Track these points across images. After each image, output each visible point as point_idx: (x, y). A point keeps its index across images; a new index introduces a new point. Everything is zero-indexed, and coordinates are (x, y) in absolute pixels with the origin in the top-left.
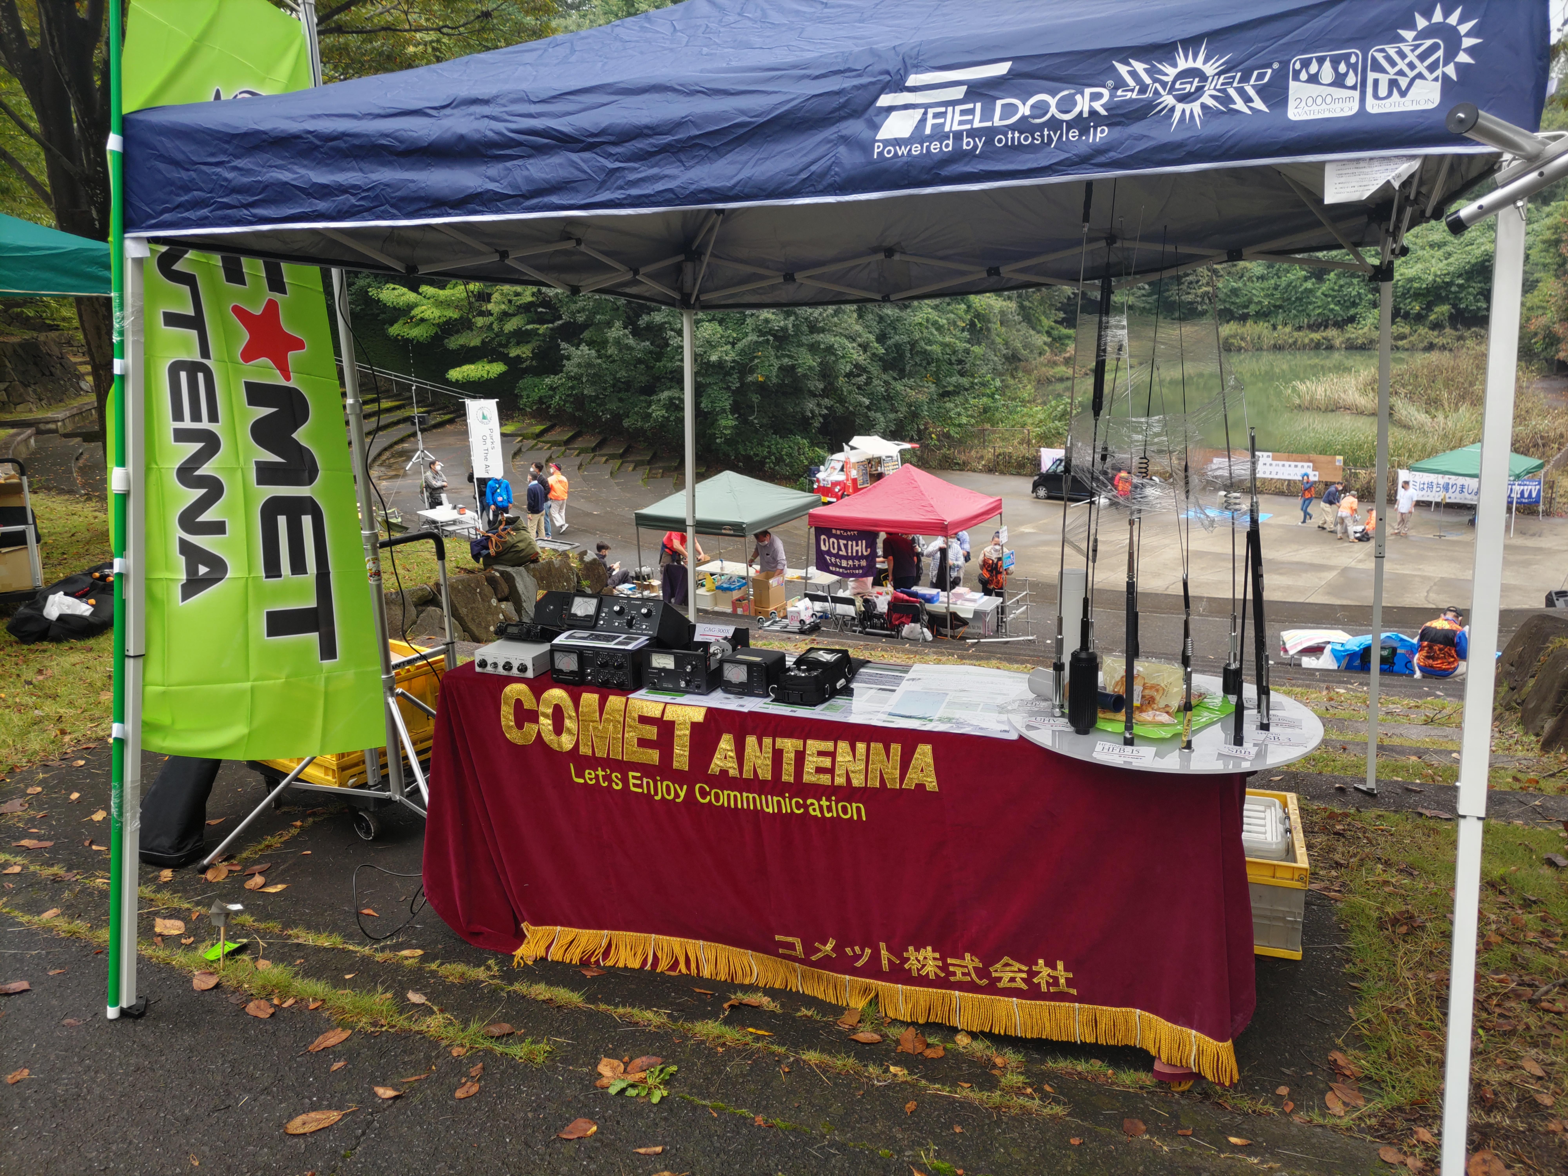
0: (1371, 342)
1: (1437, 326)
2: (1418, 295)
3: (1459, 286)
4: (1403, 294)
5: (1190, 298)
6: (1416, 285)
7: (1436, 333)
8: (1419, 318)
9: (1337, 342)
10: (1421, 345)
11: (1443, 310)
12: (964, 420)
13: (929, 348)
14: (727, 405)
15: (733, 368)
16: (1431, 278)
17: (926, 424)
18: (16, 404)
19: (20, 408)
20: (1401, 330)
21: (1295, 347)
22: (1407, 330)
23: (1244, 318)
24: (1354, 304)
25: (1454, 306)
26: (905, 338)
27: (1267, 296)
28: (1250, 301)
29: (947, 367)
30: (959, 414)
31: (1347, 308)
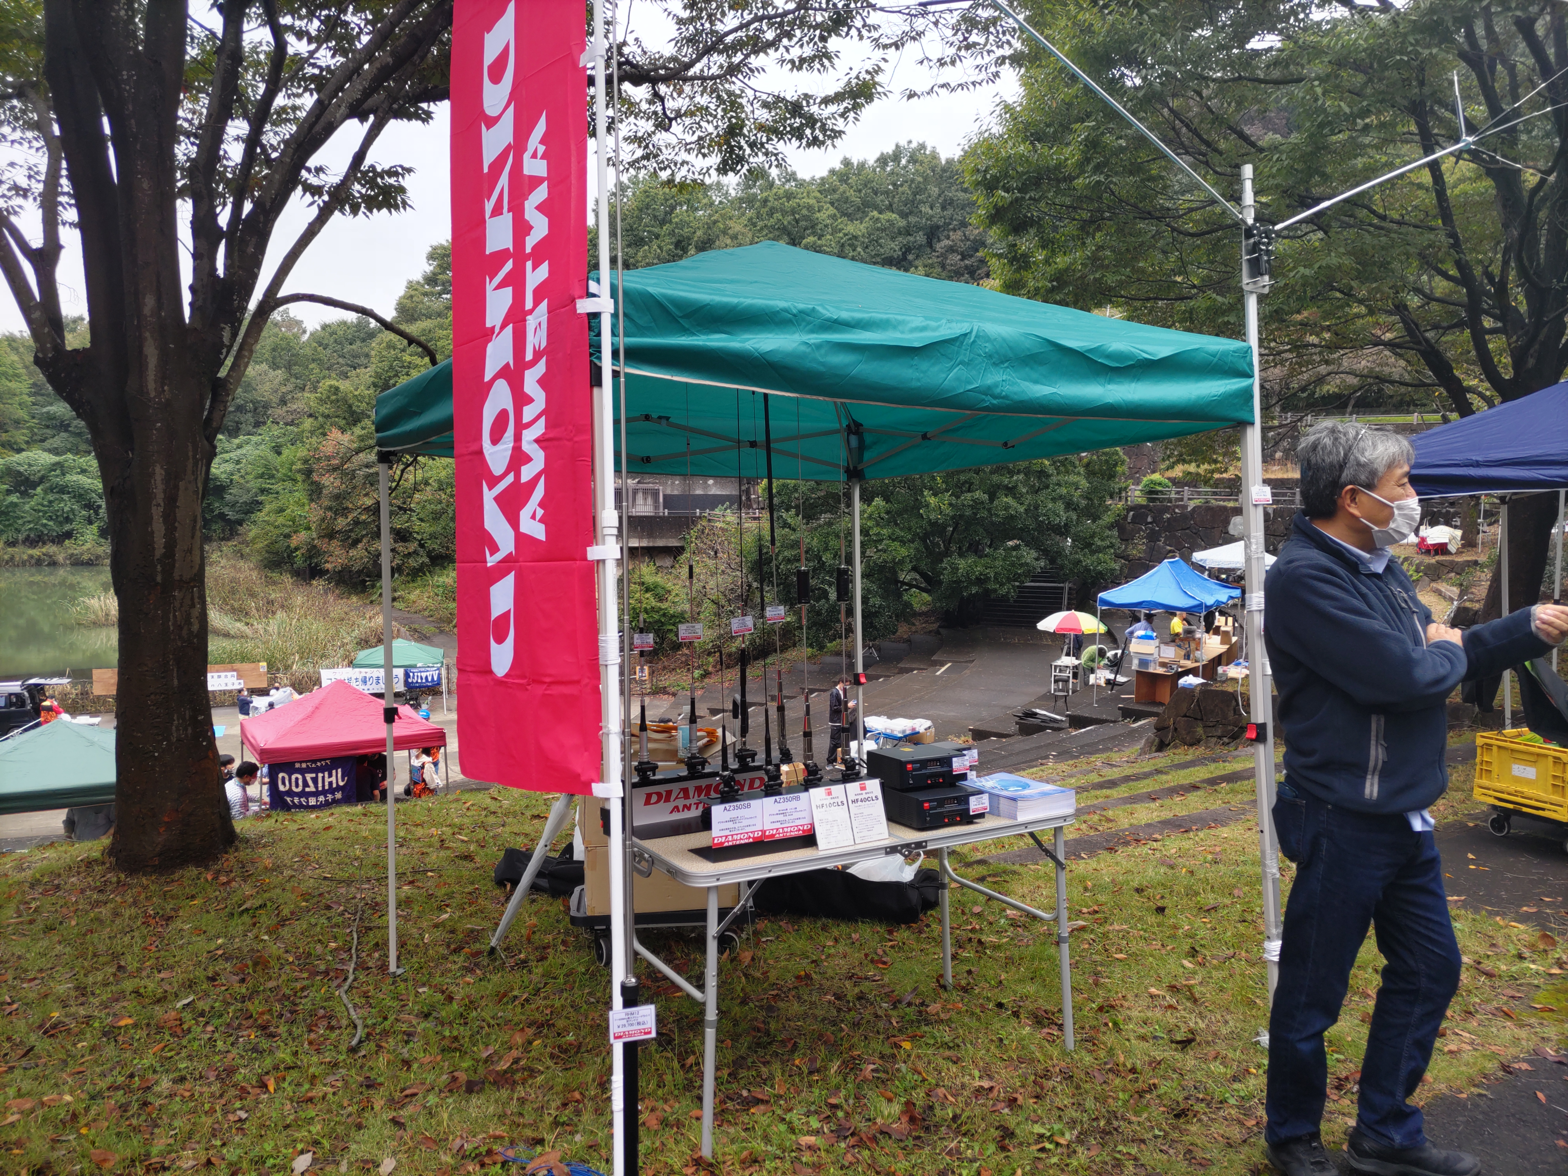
9: (60, 558)
21: (11, 563)
24: (68, 520)
31: (61, 524)
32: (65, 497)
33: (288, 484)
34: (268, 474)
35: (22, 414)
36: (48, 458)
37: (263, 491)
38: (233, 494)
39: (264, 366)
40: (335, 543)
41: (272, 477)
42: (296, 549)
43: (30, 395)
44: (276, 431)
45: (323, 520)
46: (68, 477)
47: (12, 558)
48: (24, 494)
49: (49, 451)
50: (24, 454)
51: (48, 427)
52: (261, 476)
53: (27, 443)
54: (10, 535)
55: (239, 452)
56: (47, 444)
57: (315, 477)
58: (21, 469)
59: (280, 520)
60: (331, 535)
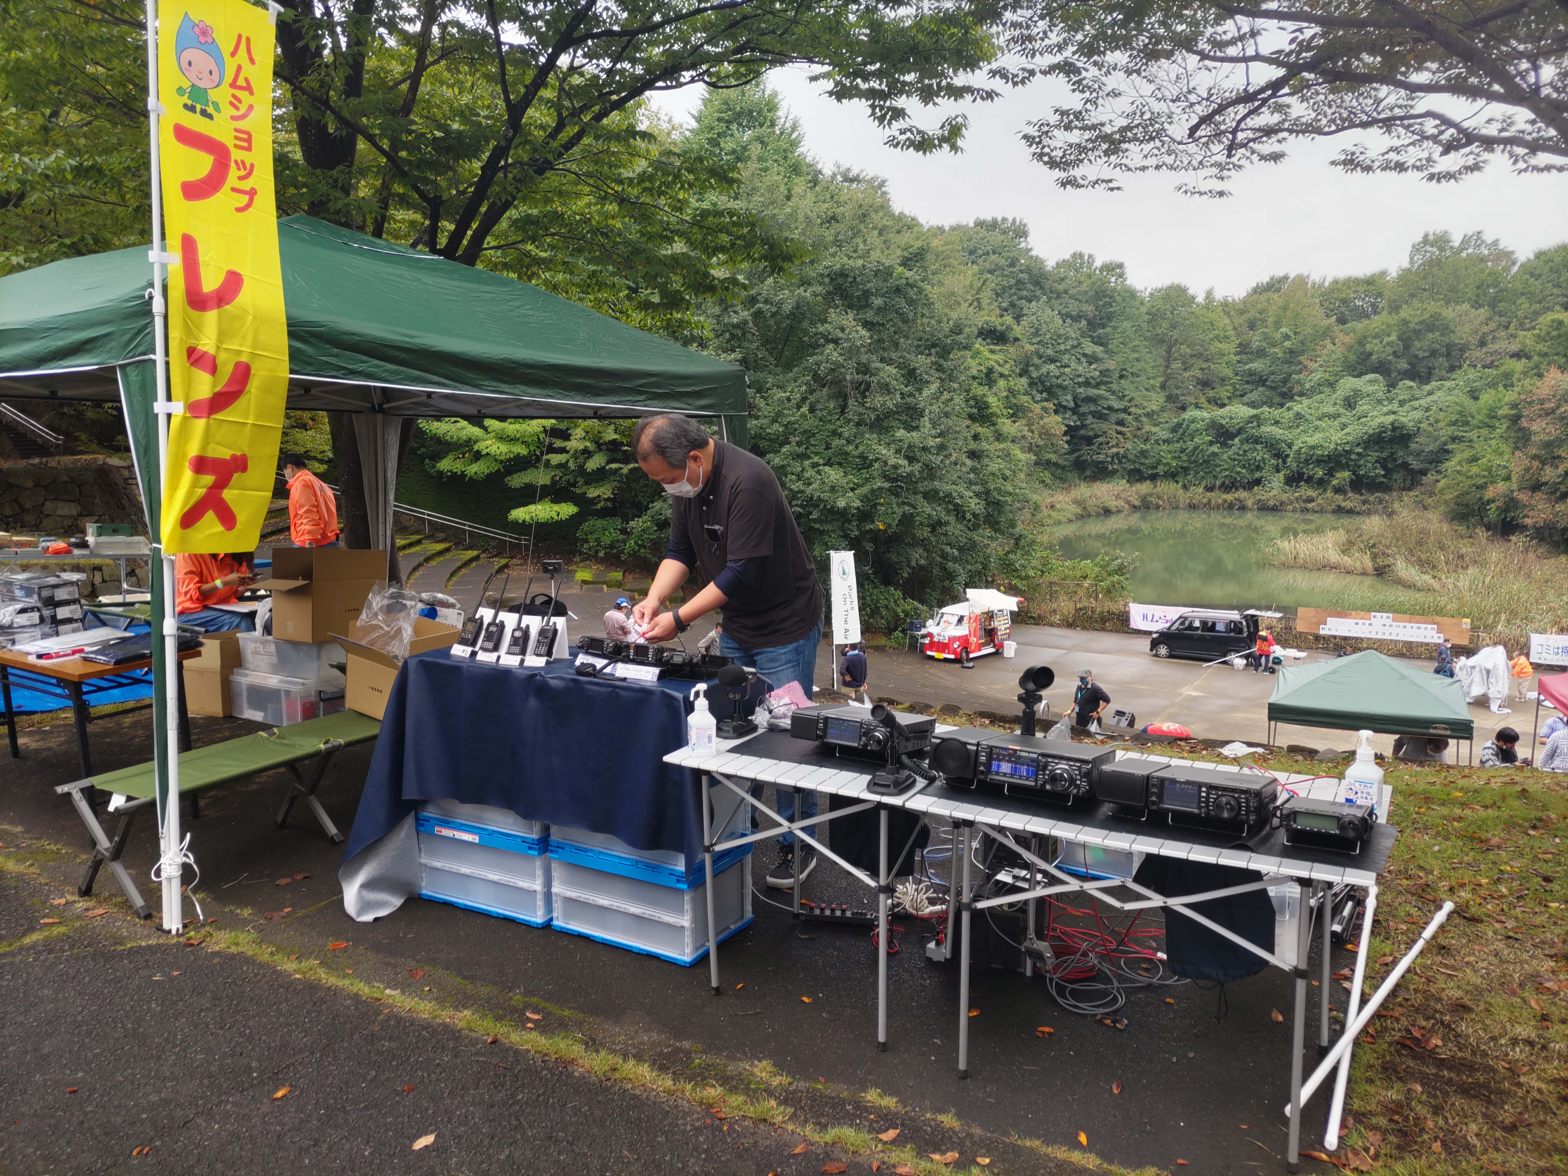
0: (1282, 503)
1: (1338, 490)
2: (1319, 461)
3: (1358, 454)
4: (1306, 460)
5: (1101, 457)
6: (1318, 452)
7: (1341, 497)
8: (1322, 483)
9: (1249, 503)
10: (1330, 508)
11: (1343, 476)
12: (1031, 573)
15: (854, 515)
16: (1332, 446)
17: (993, 576)
20: (1307, 493)
21: (1208, 506)
22: (1311, 493)
23: (1153, 478)
24: (1258, 468)
25: (1354, 473)
27: (1174, 458)
28: (1159, 462)
31: (1252, 471)
32: (1259, 447)
33: (1485, 432)
34: (1462, 421)
35: (1228, 372)
36: (1245, 412)
37: (1454, 439)
38: (1420, 443)
39: (1466, 306)
40: (1538, 496)
41: (1467, 423)
42: (1489, 502)
43: (1236, 354)
44: (1472, 375)
45: (1527, 470)
46: (1263, 429)
47: (1209, 501)
48: (1224, 444)
49: (1247, 404)
50: (1227, 408)
51: (1248, 382)
52: (1454, 423)
53: (1229, 398)
54: (1209, 481)
55: (1430, 398)
56: (1245, 399)
57: (1524, 423)
58: (1224, 422)
59: (1474, 470)
60: (1536, 487)
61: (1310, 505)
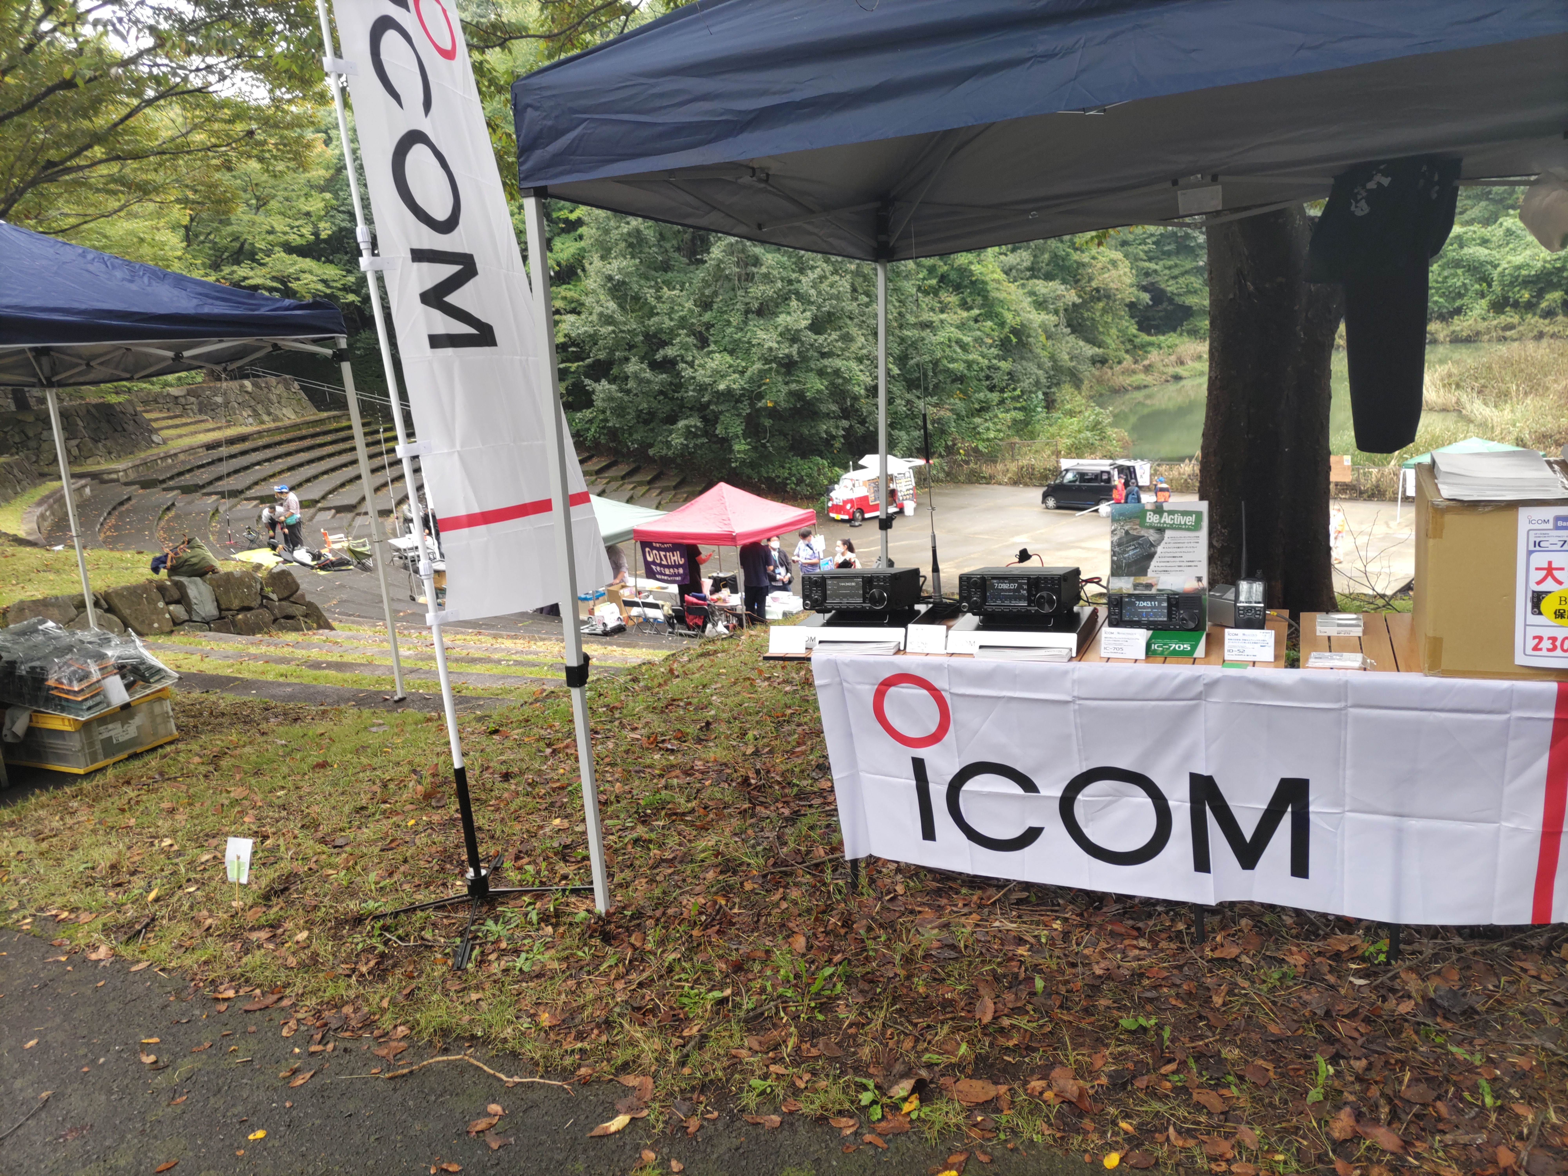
0: (1478, 333)
1: (1549, 314)
2: (1527, 282)
4: (1512, 283)
6: (1523, 272)
7: (1547, 321)
8: (1530, 306)
10: (1530, 335)
11: (1555, 296)
12: (992, 435)
13: (951, 366)
14: (739, 430)
15: (743, 395)
16: (1539, 265)
17: (954, 439)
18: (86, 458)
19: (89, 461)
20: (1509, 320)
22: (1516, 319)
24: (1460, 296)
26: (927, 358)
29: (975, 382)
30: (988, 429)
31: (1452, 300)
61: (1508, 334)
